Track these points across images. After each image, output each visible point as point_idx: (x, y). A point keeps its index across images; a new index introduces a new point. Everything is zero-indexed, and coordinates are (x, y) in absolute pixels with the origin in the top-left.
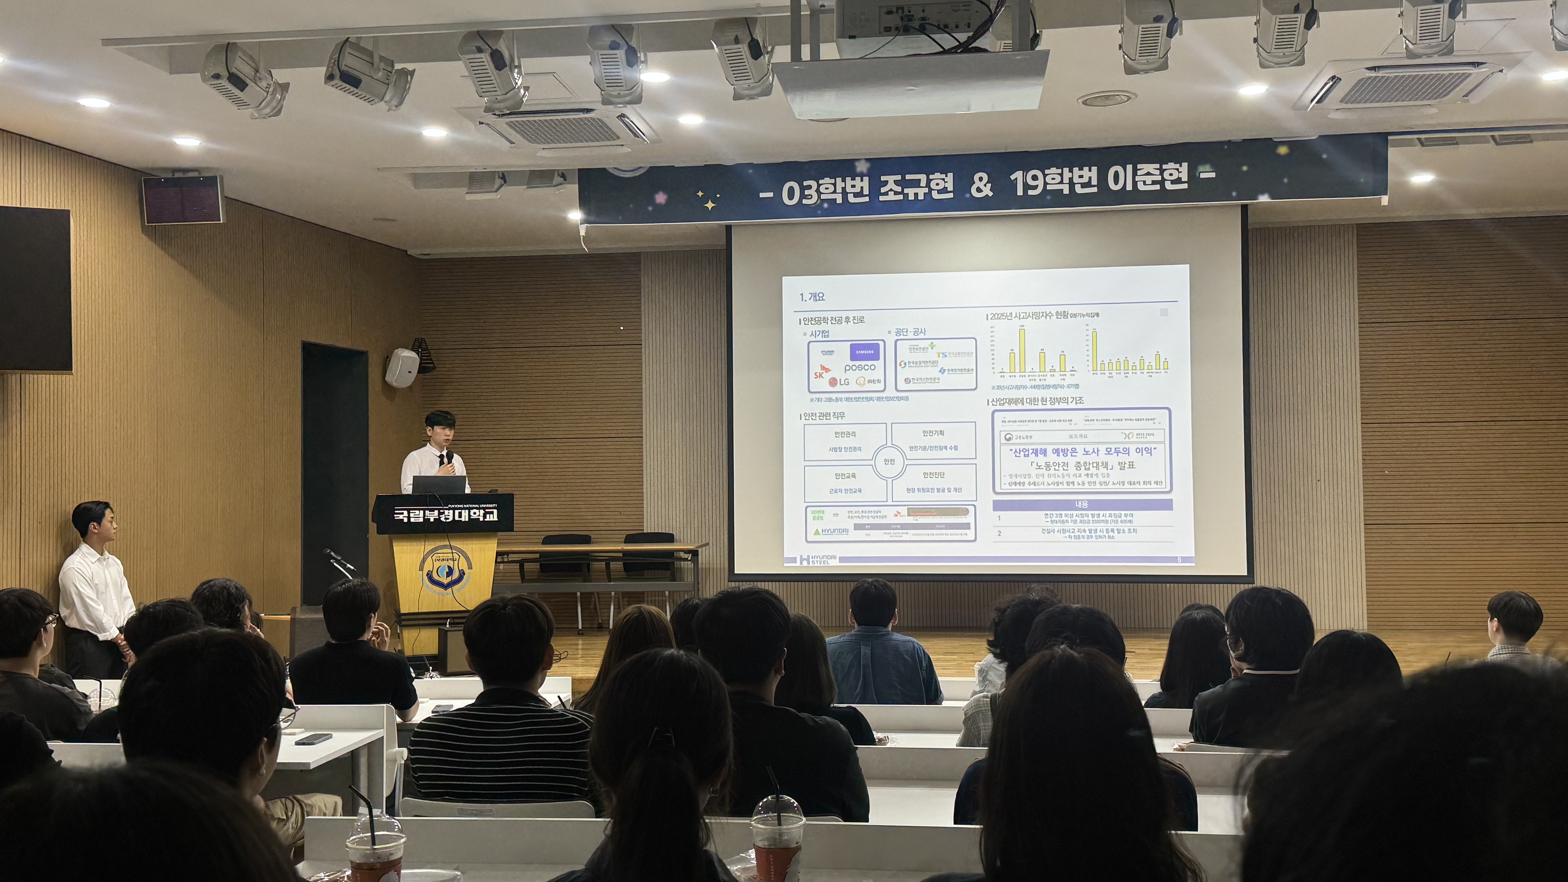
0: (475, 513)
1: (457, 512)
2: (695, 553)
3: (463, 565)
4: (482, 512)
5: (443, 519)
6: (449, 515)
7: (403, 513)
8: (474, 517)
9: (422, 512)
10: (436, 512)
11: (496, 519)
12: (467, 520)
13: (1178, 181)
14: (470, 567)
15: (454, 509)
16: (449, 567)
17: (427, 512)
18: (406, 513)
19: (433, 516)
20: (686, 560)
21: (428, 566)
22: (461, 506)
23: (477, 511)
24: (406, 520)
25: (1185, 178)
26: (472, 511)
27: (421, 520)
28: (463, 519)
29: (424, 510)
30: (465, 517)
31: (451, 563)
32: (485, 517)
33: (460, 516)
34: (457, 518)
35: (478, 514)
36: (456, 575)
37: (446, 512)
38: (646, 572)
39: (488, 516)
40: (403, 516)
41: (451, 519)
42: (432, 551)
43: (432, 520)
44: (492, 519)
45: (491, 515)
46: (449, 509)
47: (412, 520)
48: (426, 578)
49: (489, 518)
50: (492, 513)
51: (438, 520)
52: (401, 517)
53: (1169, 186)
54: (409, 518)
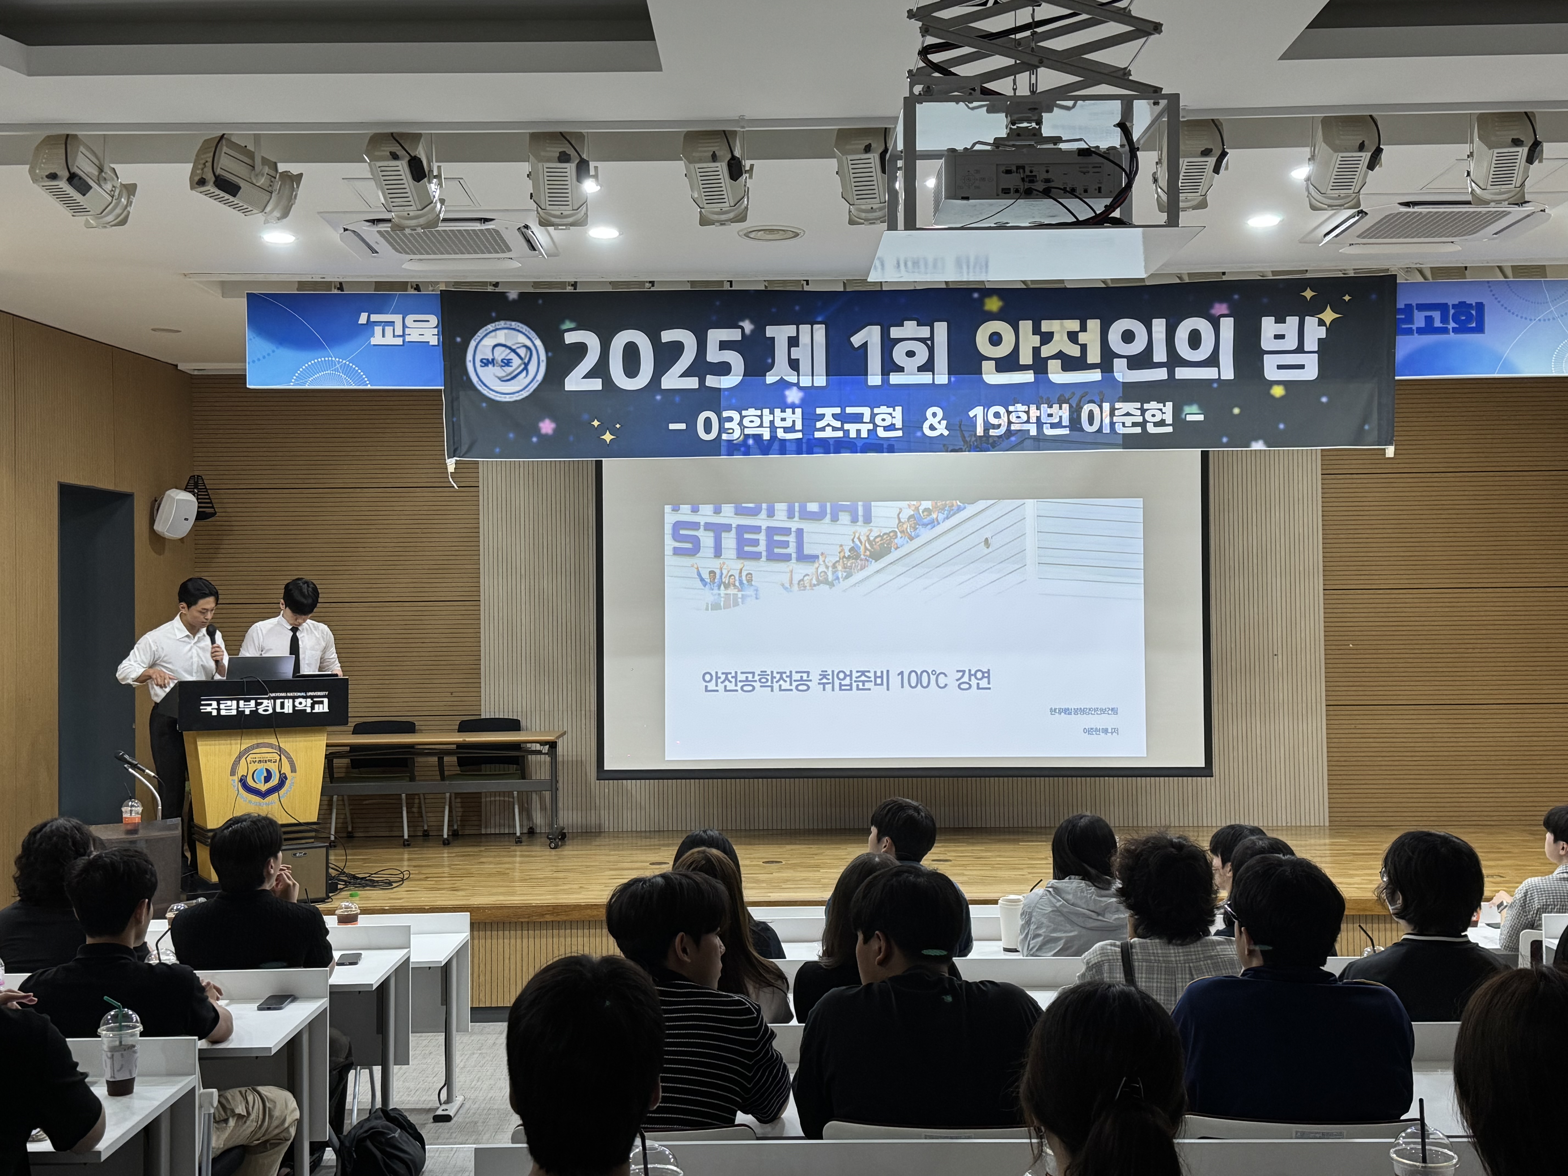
0: (300, 703)
1: (278, 702)
2: (552, 746)
3: (285, 768)
4: (309, 701)
5: (261, 711)
6: (266, 706)
7: (210, 705)
8: (299, 707)
9: (235, 702)
10: (253, 703)
11: (326, 710)
12: (291, 711)
14: (294, 770)
15: (275, 698)
16: (267, 771)
17: (242, 703)
18: (214, 704)
19: (248, 707)
20: (540, 753)
21: (241, 770)
22: (283, 694)
23: (303, 700)
24: (215, 713)
26: (297, 701)
27: (234, 712)
28: (286, 711)
29: (238, 700)
30: (288, 709)
31: (268, 765)
32: (312, 707)
33: (282, 707)
34: (278, 710)
35: (304, 704)
36: (275, 780)
37: (265, 702)
38: (484, 766)
39: (316, 706)
40: (210, 708)
41: (271, 711)
42: (247, 751)
43: (247, 712)
44: (321, 710)
45: (321, 706)
46: (268, 699)
47: (223, 713)
48: (238, 784)
49: (318, 709)
50: (322, 702)
51: (254, 713)
52: (209, 709)
54: (219, 710)
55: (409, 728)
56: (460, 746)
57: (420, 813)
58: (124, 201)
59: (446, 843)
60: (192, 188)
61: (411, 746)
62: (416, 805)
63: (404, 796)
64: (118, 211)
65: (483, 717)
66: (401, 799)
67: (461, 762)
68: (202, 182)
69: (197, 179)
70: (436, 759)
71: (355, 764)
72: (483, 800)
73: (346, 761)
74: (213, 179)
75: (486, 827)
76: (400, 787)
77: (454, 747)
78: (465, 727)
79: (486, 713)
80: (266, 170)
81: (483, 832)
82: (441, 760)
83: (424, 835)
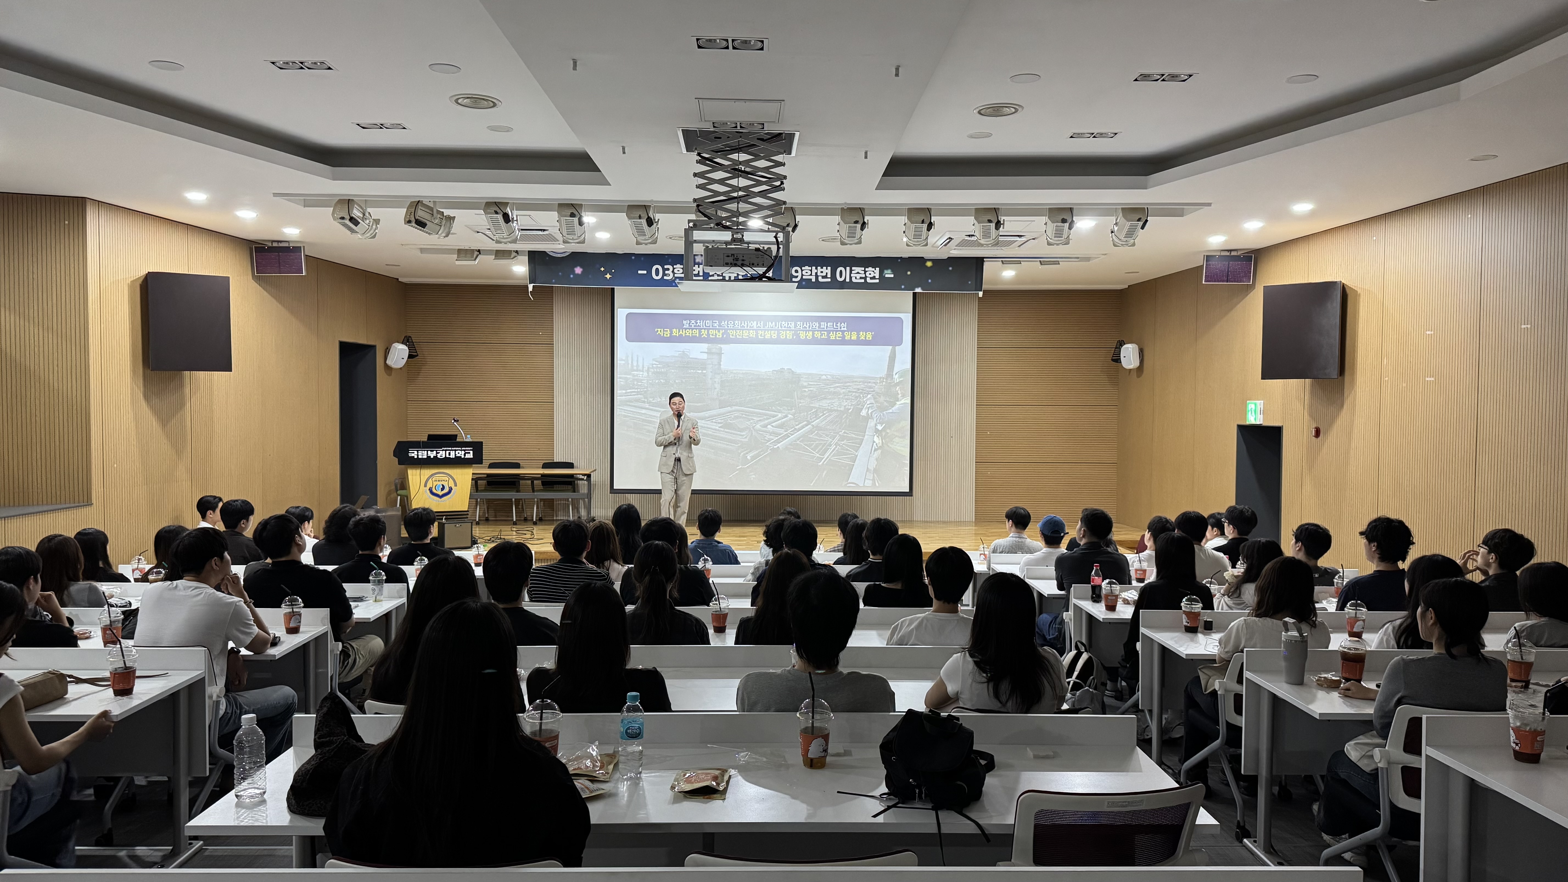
1: (447, 452)
2: (589, 476)
3: (452, 484)
4: (463, 452)
5: (439, 456)
6: (442, 454)
8: (458, 455)
9: (426, 452)
10: (435, 452)
11: (472, 457)
12: (454, 457)
13: (874, 278)
14: (456, 485)
15: (446, 450)
16: (443, 485)
17: (429, 452)
18: (416, 452)
19: (432, 455)
20: (583, 479)
21: (429, 485)
22: (450, 449)
23: (459, 451)
24: (416, 457)
25: (877, 277)
26: (457, 452)
27: (425, 457)
28: (451, 457)
30: (452, 455)
31: (443, 483)
32: (465, 455)
33: (450, 454)
34: (447, 456)
35: (460, 453)
36: (446, 490)
37: (441, 452)
38: (555, 486)
39: (467, 454)
40: (414, 454)
41: (444, 456)
42: (432, 475)
43: (432, 457)
44: (469, 457)
46: (443, 450)
47: (420, 457)
48: (428, 492)
49: (467, 456)
50: (469, 453)
51: (436, 457)
53: (869, 280)
54: (418, 455)
55: (517, 466)
56: (543, 475)
57: (523, 508)
58: (374, 227)
59: (535, 523)
60: (405, 224)
61: (518, 475)
62: (521, 505)
63: (513, 500)
64: (372, 232)
65: (555, 461)
66: (512, 501)
67: (544, 484)
68: (409, 222)
69: (407, 220)
70: (530, 482)
71: (490, 483)
72: (555, 503)
73: (484, 482)
74: (415, 221)
75: (556, 516)
76: (512, 495)
77: (540, 476)
78: (546, 466)
79: (557, 459)
80: (439, 216)
81: (555, 518)
82: (532, 482)
83: (525, 520)
